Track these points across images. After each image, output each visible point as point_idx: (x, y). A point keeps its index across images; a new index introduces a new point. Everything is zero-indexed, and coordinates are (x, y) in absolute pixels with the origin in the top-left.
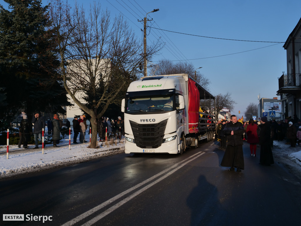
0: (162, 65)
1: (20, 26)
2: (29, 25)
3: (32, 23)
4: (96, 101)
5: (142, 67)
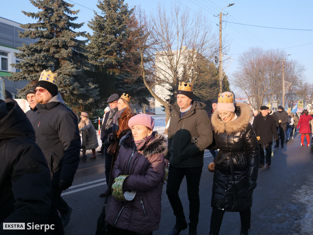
0: (252, 53)
1: (110, 29)
2: (118, 28)
3: (120, 26)
5: (218, 60)
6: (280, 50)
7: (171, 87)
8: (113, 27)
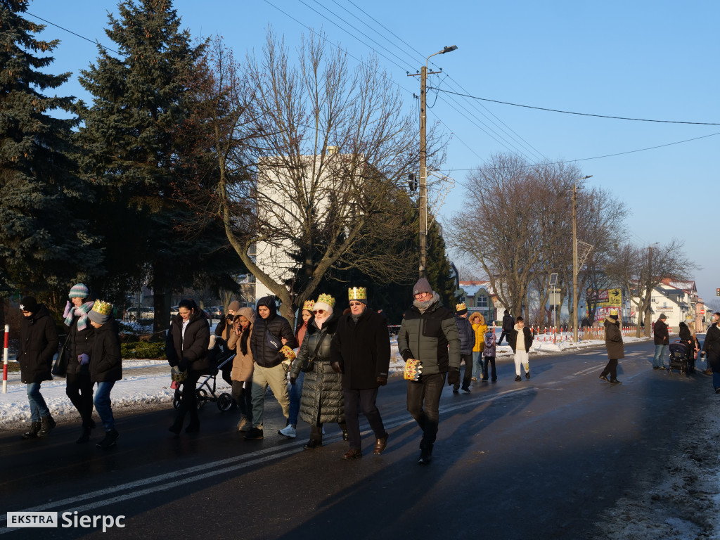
0: (500, 168)
1: (140, 94)
2: (161, 92)
3: (167, 87)
4: (313, 263)
5: (416, 184)
6: (566, 165)
7: (297, 249)
8: (148, 90)
